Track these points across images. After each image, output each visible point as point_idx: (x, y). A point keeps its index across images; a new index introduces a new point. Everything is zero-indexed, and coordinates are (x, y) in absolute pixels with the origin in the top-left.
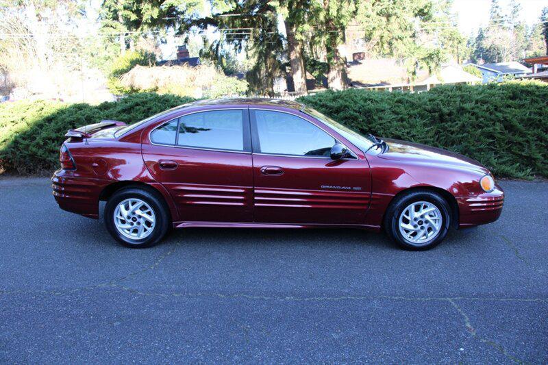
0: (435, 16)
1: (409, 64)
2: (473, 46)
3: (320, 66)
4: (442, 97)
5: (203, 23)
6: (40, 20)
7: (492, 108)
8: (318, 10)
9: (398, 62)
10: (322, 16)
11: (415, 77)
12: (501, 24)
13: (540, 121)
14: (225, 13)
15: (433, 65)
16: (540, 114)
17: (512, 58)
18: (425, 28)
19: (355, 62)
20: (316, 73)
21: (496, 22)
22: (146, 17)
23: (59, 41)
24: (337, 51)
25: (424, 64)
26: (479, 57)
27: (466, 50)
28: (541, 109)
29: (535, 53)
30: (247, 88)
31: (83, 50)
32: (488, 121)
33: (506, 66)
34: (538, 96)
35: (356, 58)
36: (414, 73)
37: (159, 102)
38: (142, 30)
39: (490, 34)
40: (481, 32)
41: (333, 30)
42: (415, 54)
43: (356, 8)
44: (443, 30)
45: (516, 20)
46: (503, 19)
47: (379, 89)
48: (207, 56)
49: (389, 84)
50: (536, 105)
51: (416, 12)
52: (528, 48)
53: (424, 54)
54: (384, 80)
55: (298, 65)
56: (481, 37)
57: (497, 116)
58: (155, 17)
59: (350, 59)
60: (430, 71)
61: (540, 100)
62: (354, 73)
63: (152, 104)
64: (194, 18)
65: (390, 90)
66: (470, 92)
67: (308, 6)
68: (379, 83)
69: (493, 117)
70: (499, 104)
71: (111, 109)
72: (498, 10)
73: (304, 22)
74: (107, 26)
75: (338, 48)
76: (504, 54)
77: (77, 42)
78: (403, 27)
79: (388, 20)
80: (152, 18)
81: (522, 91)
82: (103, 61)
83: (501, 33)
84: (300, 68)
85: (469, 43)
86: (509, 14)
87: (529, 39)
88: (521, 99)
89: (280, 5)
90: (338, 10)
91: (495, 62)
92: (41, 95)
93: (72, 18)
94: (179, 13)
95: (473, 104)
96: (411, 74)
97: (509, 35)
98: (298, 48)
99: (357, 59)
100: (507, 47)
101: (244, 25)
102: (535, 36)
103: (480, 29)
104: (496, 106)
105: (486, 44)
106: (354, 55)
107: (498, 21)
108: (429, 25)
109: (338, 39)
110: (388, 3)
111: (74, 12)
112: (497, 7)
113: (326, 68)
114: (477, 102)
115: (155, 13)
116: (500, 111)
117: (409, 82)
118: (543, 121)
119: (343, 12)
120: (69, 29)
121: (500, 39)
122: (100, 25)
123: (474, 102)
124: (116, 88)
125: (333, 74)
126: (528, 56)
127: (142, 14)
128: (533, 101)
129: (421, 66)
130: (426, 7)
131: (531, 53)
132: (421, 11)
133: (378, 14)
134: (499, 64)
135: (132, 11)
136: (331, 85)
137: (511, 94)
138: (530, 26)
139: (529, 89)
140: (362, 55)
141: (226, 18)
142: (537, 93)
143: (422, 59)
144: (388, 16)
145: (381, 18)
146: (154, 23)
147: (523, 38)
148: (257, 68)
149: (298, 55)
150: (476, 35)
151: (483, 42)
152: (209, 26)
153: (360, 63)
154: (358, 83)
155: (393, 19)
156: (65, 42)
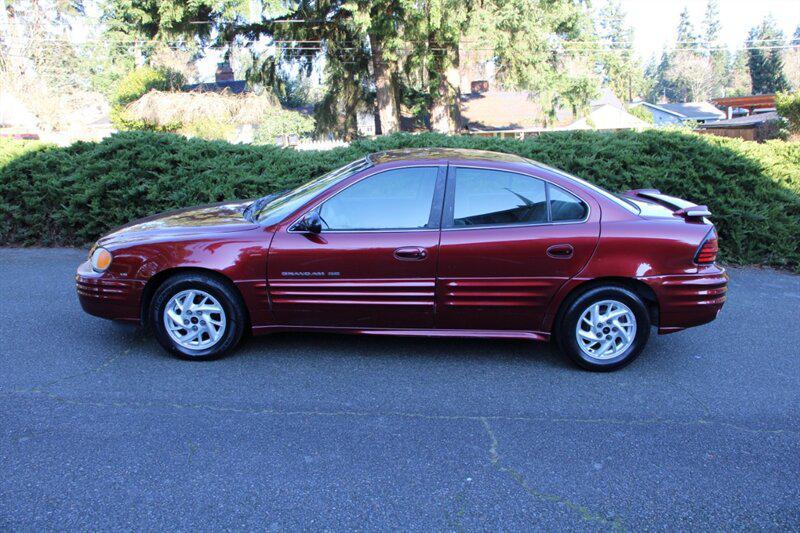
0: (582, 33)
1: (545, 100)
2: (652, 77)
3: (422, 99)
4: (551, 148)
5: (253, 31)
6: (12, 16)
7: (618, 165)
8: (416, 19)
9: (530, 96)
10: (423, 28)
11: (554, 119)
12: (692, 48)
13: (681, 185)
14: (281, 18)
15: (578, 102)
16: (683, 176)
17: (707, 97)
18: (568, 49)
19: (475, 95)
20: (416, 109)
21: (685, 45)
22: (164, 19)
23: (41, 49)
24: (445, 78)
25: (566, 101)
26: (661, 93)
27: (641, 83)
28: (684, 168)
29: (738, 91)
30: (312, 128)
31: (79, 64)
32: (611, 182)
33: (697, 108)
34: (682, 151)
35: (476, 89)
36: (552, 113)
37: (153, 145)
38: (160, 37)
39: (677, 61)
40: (666, 59)
41: (439, 47)
42: (554, 85)
43: (468, 17)
44: (594, 53)
45: (714, 44)
46: (696, 41)
47: (506, 135)
48: (258, 79)
49: (520, 128)
50: (678, 163)
51: (556, 26)
52: (729, 84)
53: (567, 86)
54: (514, 123)
55: (388, 96)
56: (665, 66)
57: (624, 177)
58: (178, 20)
59: (466, 89)
60: (575, 111)
61: (684, 156)
62: (473, 111)
63: (143, 147)
64: (240, 23)
65: (522, 136)
66: (590, 141)
67: (401, 12)
68: (508, 125)
69: (619, 178)
70: (629, 159)
71: (86, 153)
72: (689, 28)
73: (394, 35)
74: (115, 29)
75: (446, 74)
76: (695, 92)
77: (69, 51)
78: (534, 47)
79: (513, 37)
80: (174, 22)
81: (663, 144)
82: (107, 81)
83: (691, 62)
84: (391, 101)
85: (648, 73)
86: (704, 34)
87: (731, 71)
88: (659, 154)
89: (359, 9)
90: (442, 20)
91: (682, 102)
92: (8, 129)
93: (62, 15)
94: (215, 15)
95: (592, 159)
96: (547, 115)
97: (704, 64)
98: (388, 73)
99: (478, 90)
100: (700, 80)
101: (310, 35)
102: (739, 67)
103: (665, 54)
104: (624, 162)
105: (671, 75)
106: (474, 84)
107: (687, 43)
108: (575, 46)
109: (447, 62)
110: (512, 12)
111: (65, 6)
112: (687, 24)
113: (430, 101)
114: (599, 156)
115: (179, 14)
116: (631, 170)
117: (545, 125)
118: (685, 186)
119: (450, 22)
120: (58, 30)
121: (693, 69)
122: (104, 27)
123: (594, 156)
124: (123, 121)
125: (438, 111)
126: (728, 95)
127: (159, 15)
128: (675, 158)
129: (562, 103)
130: (570, 19)
131: (732, 91)
132: (563, 24)
133: (497, 27)
134: (687, 105)
135: (144, 9)
136: (435, 126)
137: (648, 147)
138: (733, 52)
139: (672, 141)
140: (485, 85)
141: (287, 24)
142: (681, 147)
143: (563, 94)
144: (514, 31)
145: (501, 32)
146: (177, 27)
147: (722, 70)
148: (330, 99)
149: (388, 83)
150: (659, 62)
151: (667, 72)
152: (261, 35)
153: (482, 97)
154: (477, 125)
155: (519, 35)
156: (50, 50)
